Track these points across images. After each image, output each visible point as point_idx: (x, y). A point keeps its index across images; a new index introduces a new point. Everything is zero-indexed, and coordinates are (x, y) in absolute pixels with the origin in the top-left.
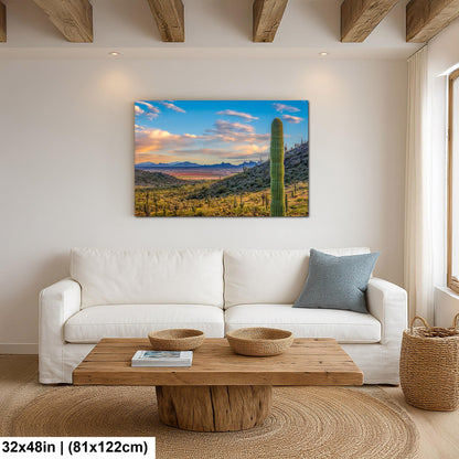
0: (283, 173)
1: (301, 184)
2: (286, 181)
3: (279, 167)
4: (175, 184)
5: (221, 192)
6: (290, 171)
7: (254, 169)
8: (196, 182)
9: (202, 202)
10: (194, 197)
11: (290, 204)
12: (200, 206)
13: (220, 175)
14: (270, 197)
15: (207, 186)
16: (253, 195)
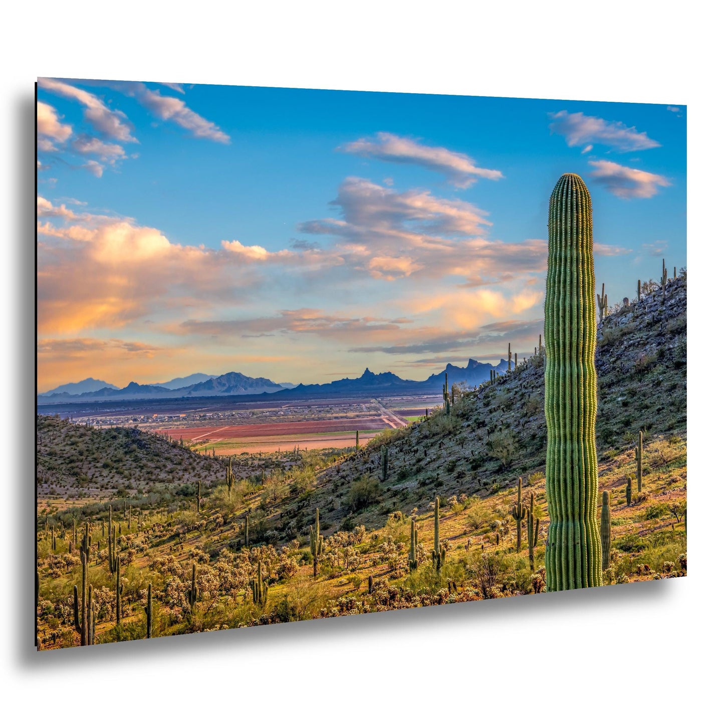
0: (594, 403)
1: (659, 446)
2: (605, 438)
3: (578, 380)
4: (188, 481)
5: (361, 503)
6: (618, 394)
7: (485, 396)
8: (268, 464)
9: (290, 554)
10: (260, 537)
11: (618, 534)
12: (284, 574)
13: (357, 428)
14: (544, 512)
15: (308, 479)
16: (480, 507)
